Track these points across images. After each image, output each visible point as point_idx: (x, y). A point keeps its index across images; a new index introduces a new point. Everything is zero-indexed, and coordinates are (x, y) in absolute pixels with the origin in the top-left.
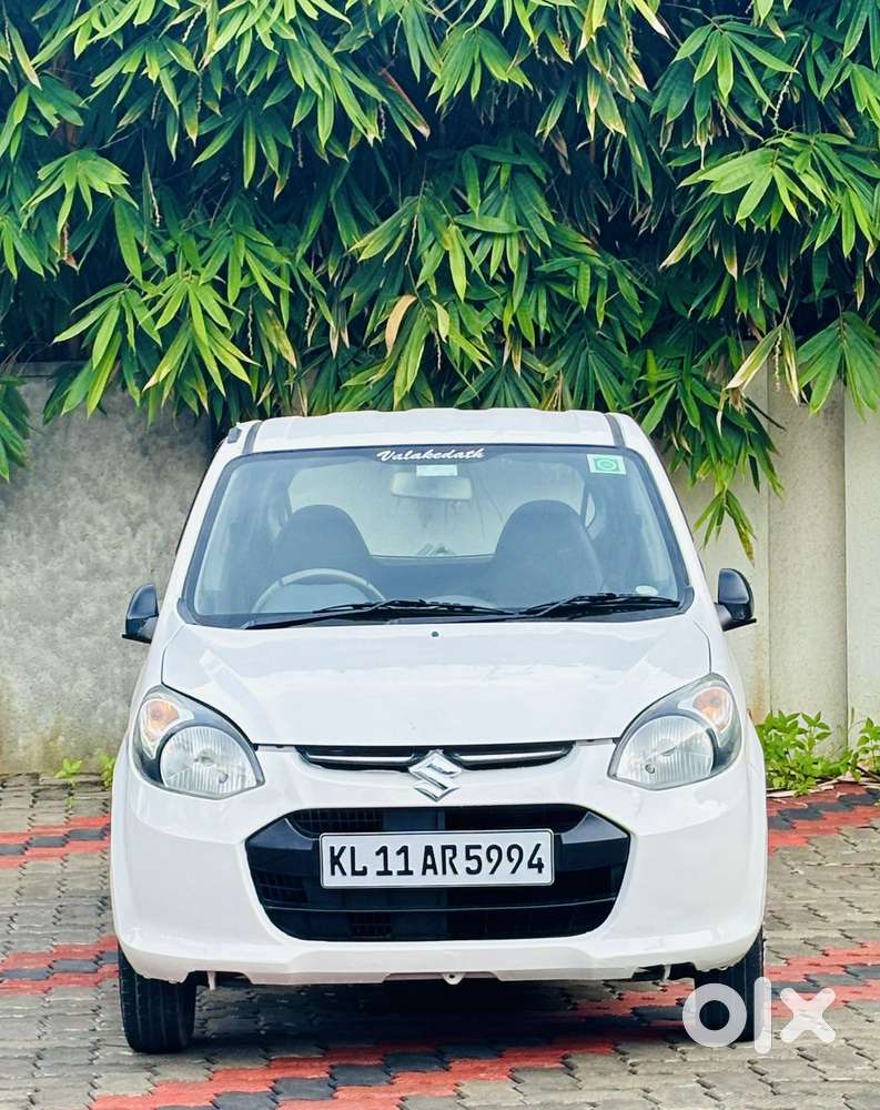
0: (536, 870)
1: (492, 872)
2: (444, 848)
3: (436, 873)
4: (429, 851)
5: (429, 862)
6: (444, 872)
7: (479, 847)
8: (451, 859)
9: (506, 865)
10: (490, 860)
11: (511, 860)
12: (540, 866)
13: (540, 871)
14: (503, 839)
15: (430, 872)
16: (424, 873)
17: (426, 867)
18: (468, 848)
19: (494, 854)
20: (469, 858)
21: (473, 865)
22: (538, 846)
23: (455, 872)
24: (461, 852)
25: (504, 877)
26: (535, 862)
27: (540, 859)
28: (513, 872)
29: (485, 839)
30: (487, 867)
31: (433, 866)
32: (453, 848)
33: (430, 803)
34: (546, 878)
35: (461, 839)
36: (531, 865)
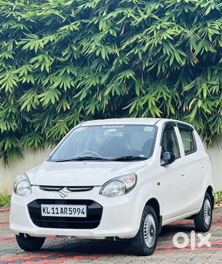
0: (83, 214)
1: (74, 214)
2: (65, 208)
3: (63, 214)
4: (62, 209)
5: (62, 211)
6: (65, 214)
7: (71, 208)
8: (66, 211)
9: (77, 213)
10: (74, 211)
11: (78, 211)
12: (84, 213)
13: (84, 214)
14: (77, 207)
15: (62, 213)
16: (61, 214)
17: (61, 212)
18: (70, 208)
19: (75, 210)
20: (70, 211)
21: (70, 212)
22: (83, 209)
23: (67, 214)
24: (68, 209)
25: (76, 215)
26: (83, 212)
27: (84, 212)
28: (78, 214)
29: (73, 207)
30: (73, 213)
31: (63, 212)
32: (67, 208)
33: (62, 198)
34: (85, 216)
35: (68, 206)
36: (82, 213)
